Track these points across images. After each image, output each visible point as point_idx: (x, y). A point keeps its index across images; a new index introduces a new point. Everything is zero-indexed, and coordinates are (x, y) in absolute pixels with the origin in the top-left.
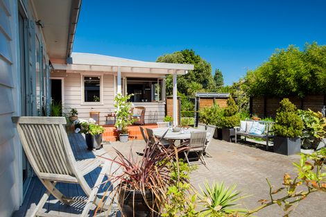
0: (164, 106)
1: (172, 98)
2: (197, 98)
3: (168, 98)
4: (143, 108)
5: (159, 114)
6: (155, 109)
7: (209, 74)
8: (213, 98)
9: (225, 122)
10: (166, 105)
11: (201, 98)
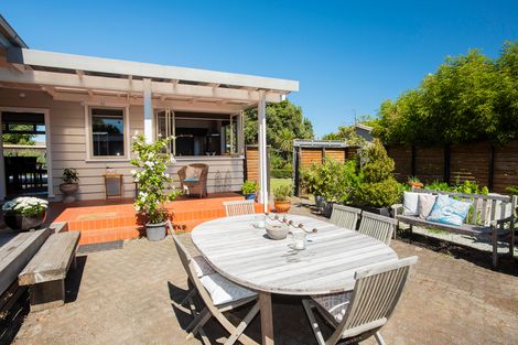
0: (242, 162)
1: (257, 149)
2: (297, 148)
3: (250, 149)
4: (204, 166)
5: (233, 175)
6: (226, 169)
7: (299, 121)
8: (321, 149)
9: (369, 193)
10: (245, 161)
11: (303, 148)
